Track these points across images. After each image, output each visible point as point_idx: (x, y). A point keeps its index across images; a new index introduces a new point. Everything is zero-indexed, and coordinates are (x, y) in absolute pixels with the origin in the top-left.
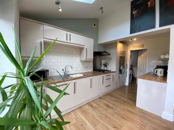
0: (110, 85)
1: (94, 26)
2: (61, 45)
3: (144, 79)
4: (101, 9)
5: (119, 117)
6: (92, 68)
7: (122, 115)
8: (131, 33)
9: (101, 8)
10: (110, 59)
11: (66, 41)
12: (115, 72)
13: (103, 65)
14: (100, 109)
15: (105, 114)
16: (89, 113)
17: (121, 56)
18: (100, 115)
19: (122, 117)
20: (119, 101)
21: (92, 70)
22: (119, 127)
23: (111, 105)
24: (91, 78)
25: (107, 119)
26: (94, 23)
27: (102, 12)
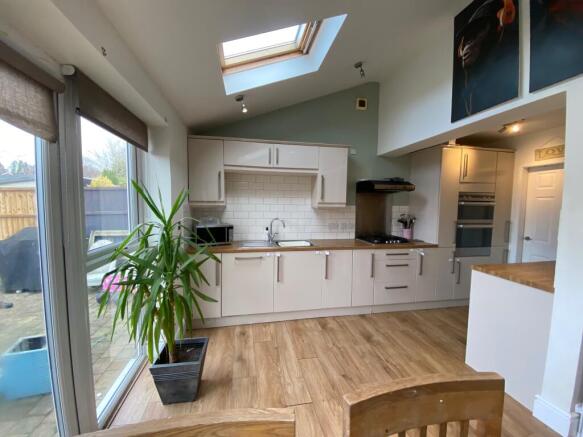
0: (405, 287)
1: (362, 108)
2: (257, 174)
3: (487, 272)
4: (357, 67)
5: (378, 365)
6: (354, 230)
7: (392, 364)
8: (454, 120)
9: (359, 65)
10: (422, 202)
11: (267, 165)
12: (436, 246)
13: (400, 221)
14: (340, 336)
15: (345, 348)
16: (307, 335)
17: (462, 190)
18: (331, 345)
19: (386, 368)
20: (420, 337)
21: (352, 236)
22: (356, 380)
23: (377, 337)
24: (327, 253)
25: (340, 357)
26: (358, 99)
27: (363, 74)
